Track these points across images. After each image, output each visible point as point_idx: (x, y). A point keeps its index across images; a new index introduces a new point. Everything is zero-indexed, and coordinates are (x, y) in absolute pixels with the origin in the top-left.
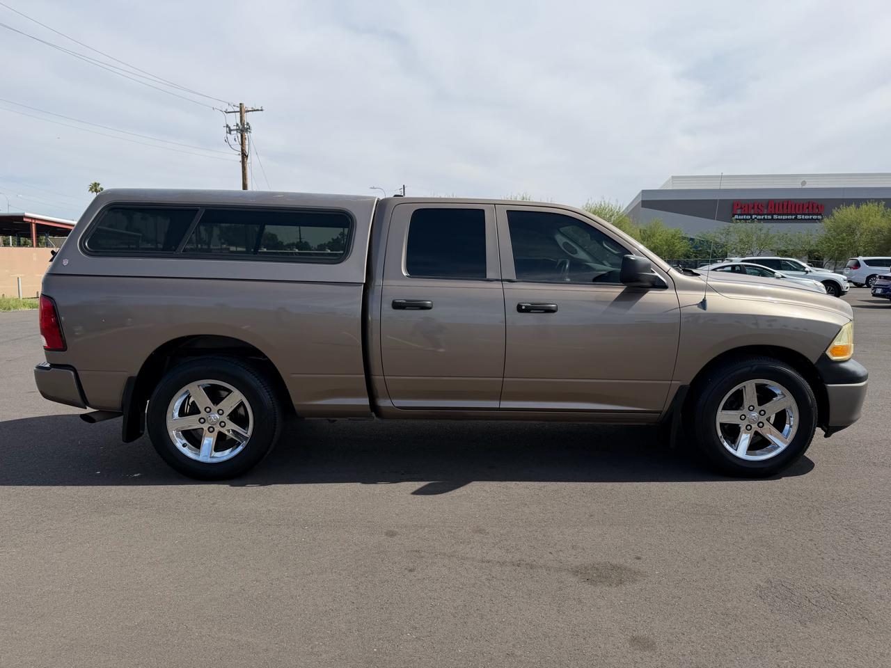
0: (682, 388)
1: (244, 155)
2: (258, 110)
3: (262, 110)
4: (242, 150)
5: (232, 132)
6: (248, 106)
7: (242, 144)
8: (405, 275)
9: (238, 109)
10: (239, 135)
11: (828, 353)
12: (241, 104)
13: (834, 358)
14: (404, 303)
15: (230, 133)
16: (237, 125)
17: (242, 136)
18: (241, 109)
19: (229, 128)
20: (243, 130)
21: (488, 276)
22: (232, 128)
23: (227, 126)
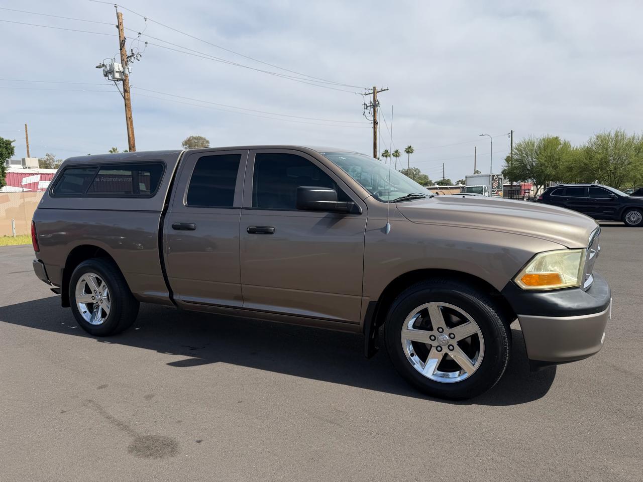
0: (371, 303)
1: (375, 123)
2: (385, 90)
3: (387, 90)
4: (374, 119)
5: (368, 108)
6: (378, 89)
7: (374, 116)
8: (184, 204)
9: (372, 91)
10: (372, 109)
11: (518, 281)
12: (374, 88)
13: (524, 287)
14: (179, 225)
15: (367, 109)
16: (371, 103)
17: (374, 110)
18: (374, 91)
19: (366, 105)
20: (375, 105)
21: (234, 206)
22: (368, 105)
23: (365, 104)
